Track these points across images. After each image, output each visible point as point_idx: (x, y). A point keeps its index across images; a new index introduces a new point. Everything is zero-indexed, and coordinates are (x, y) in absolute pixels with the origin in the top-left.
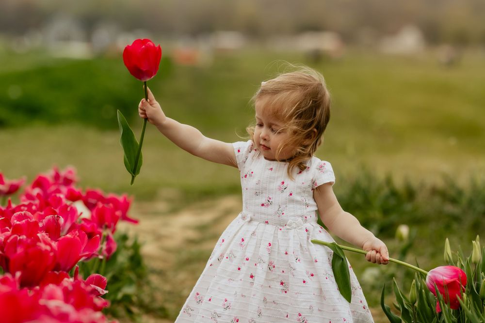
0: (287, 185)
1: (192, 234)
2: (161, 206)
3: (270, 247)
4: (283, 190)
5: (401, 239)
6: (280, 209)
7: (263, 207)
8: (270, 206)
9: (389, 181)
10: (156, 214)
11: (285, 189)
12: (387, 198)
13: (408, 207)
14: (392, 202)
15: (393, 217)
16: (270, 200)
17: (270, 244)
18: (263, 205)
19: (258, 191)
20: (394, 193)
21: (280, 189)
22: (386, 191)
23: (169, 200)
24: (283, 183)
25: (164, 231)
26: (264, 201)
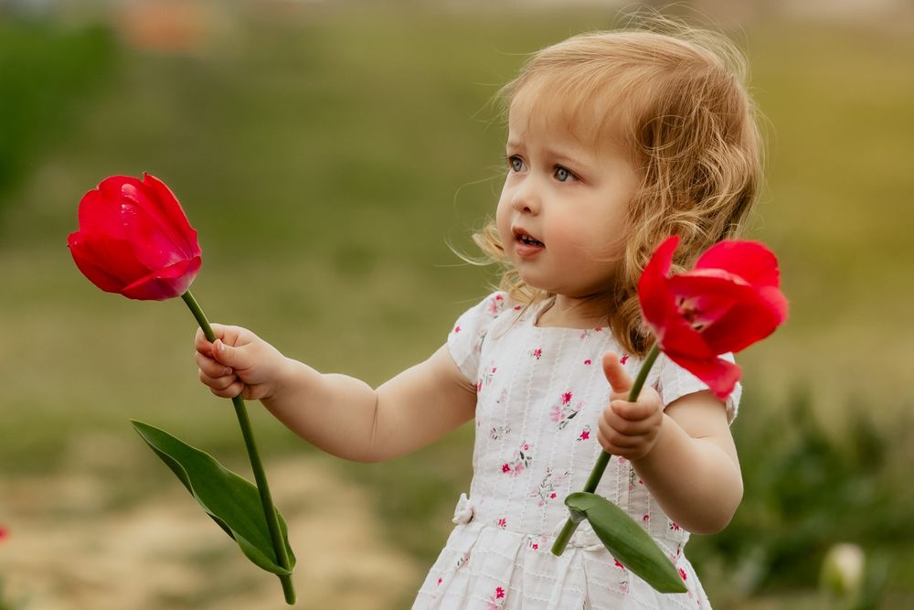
0: (580, 406)
1: (176, 579)
2: (79, 489)
3: (498, 602)
4: (566, 420)
5: (838, 590)
6: (546, 483)
7: (506, 475)
8: (524, 472)
9: (800, 410)
10: (61, 515)
11: (571, 417)
12: (795, 462)
13: (862, 490)
14: (812, 475)
15: (814, 523)
16: (526, 454)
17: (500, 593)
18: (506, 469)
19: (497, 426)
20: (816, 448)
21: (556, 415)
22: (790, 441)
23: (106, 473)
24: (568, 397)
25: (90, 569)
26: (509, 456)
